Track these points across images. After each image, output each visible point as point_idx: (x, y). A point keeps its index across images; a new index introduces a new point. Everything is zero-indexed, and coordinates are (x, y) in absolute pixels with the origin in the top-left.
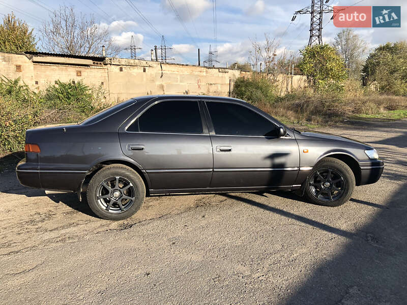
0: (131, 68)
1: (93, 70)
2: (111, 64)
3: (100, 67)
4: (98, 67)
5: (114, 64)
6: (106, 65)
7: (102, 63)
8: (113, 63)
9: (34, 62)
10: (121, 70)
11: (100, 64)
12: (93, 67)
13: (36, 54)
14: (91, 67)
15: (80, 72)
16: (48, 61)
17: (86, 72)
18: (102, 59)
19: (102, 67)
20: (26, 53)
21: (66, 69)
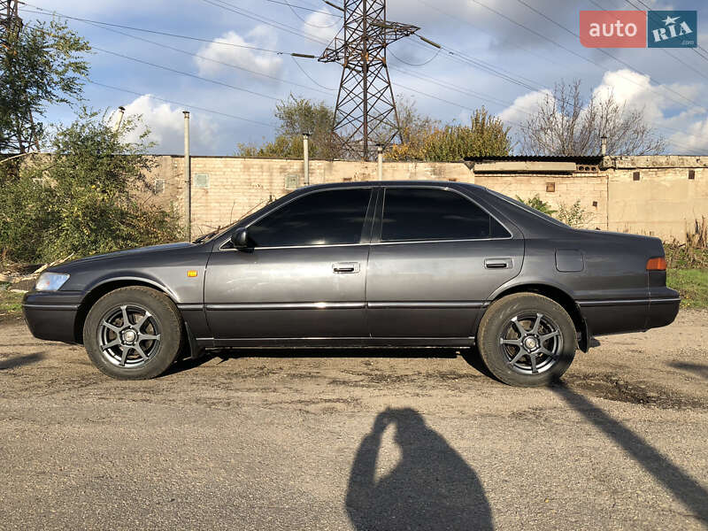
0: (660, 173)
1: (576, 181)
2: (615, 169)
3: (591, 175)
4: (587, 175)
5: (622, 166)
6: (604, 169)
7: (597, 167)
8: (618, 165)
9: (476, 172)
10: (636, 177)
11: (593, 169)
12: (579, 175)
13: (480, 160)
14: (574, 175)
15: (553, 185)
16: (498, 169)
17: (563, 184)
18: (597, 160)
19: (596, 175)
20: (466, 159)
21: (528, 180)
